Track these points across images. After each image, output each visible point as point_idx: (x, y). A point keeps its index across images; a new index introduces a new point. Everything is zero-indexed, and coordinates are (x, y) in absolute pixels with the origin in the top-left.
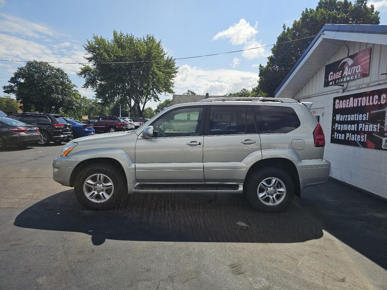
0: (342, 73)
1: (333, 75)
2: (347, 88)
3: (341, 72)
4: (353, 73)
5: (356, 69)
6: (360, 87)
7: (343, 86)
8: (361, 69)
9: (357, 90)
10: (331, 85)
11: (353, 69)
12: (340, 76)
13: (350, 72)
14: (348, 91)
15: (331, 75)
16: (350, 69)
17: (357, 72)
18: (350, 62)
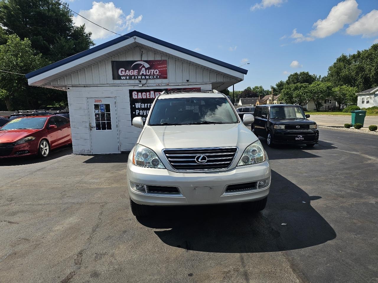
0: (139, 72)
1: (125, 71)
2: (146, 84)
3: (137, 71)
4: (152, 74)
5: (154, 72)
6: (160, 85)
7: (140, 82)
8: (159, 73)
9: (157, 87)
10: (123, 79)
11: (151, 72)
12: (137, 74)
13: (148, 73)
14: (148, 86)
15: (122, 71)
16: (147, 70)
17: (155, 73)
18: (147, 65)
